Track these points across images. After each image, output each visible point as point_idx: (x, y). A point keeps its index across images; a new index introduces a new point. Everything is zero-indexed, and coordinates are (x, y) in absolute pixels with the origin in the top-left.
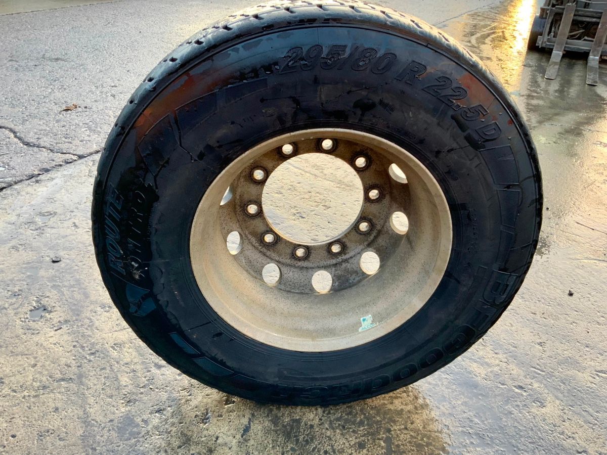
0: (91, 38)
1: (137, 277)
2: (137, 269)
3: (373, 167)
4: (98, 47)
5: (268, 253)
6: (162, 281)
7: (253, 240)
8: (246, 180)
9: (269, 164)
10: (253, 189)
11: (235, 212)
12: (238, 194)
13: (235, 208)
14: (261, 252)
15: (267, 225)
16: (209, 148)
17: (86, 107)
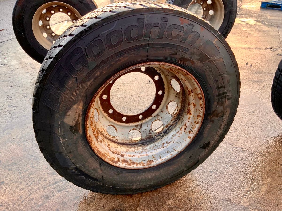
0: (5, 11)
1: (23, 36)
2: (23, 34)
3: (72, 15)
4: (8, 14)
5: (54, 38)
6: (28, 37)
7: (50, 35)
8: (45, 20)
9: (49, 16)
10: (47, 22)
11: (44, 28)
12: (44, 23)
13: (44, 27)
14: (52, 38)
15: (52, 31)
16: (32, 7)
17: (7, 30)
